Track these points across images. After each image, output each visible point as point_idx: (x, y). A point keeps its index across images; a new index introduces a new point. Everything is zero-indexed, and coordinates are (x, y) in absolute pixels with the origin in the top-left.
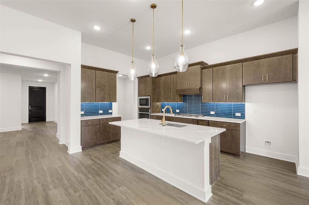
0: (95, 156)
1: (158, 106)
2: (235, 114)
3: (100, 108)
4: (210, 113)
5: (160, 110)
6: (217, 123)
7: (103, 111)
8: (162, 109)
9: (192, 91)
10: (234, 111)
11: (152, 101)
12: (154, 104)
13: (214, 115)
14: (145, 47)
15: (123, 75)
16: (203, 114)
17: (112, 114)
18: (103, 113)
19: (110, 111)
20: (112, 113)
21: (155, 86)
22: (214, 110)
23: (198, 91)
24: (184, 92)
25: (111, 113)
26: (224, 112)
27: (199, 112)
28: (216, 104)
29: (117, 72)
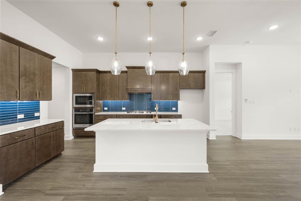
0: (50, 187)
1: (100, 105)
2: (172, 109)
3: (19, 110)
5: (102, 109)
7: (24, 114)
8: (104, 107)
9: (144, 91)
11: (96, 99)
14: (97, 38)
18: (25, 119)
19: (36, 114)
20: (39, 116)
23: (149, 91)
25: (38, 118)
29: (53, 57)
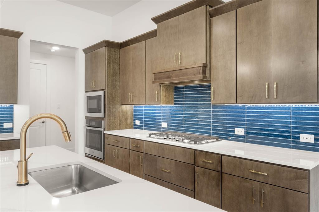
1: (124, 114)
2: (298, 138)
4: (234, 132)
5: (131, 123)
6: (241, 163)
8: (135, 120)
9: (187, 75)
10: (296, 128)
11: (109, 101)
12: (114, 110)
13: (244, 137)
15: (61, 46)
16: (218, 134)
17: (12, 132)
19: (6, 125)
21: (117, 67)
22: (244, 125)
23: (199, 73)
24: (169, 77)
25: (10, 130)
26: (268, 130)
27: (210, 129)
28: (248, 108)
